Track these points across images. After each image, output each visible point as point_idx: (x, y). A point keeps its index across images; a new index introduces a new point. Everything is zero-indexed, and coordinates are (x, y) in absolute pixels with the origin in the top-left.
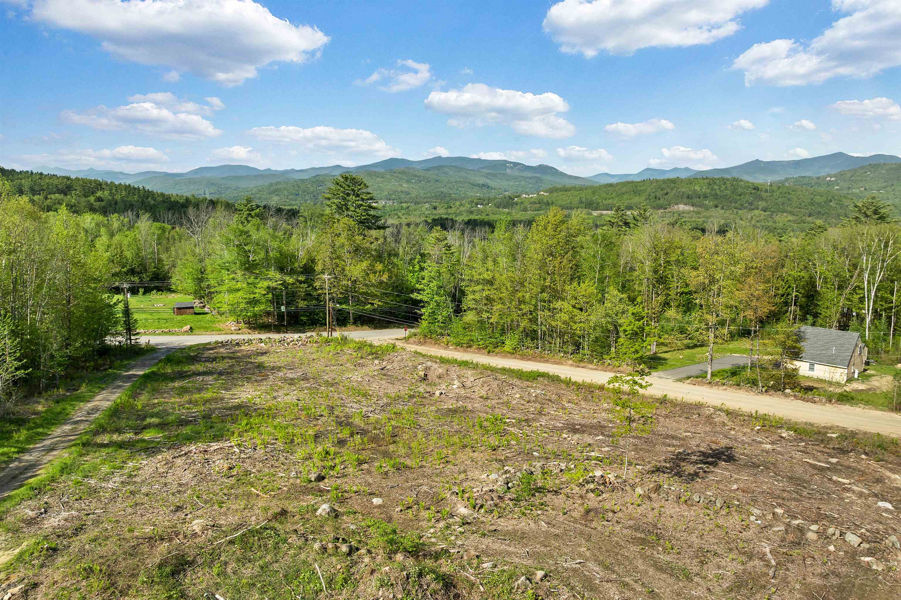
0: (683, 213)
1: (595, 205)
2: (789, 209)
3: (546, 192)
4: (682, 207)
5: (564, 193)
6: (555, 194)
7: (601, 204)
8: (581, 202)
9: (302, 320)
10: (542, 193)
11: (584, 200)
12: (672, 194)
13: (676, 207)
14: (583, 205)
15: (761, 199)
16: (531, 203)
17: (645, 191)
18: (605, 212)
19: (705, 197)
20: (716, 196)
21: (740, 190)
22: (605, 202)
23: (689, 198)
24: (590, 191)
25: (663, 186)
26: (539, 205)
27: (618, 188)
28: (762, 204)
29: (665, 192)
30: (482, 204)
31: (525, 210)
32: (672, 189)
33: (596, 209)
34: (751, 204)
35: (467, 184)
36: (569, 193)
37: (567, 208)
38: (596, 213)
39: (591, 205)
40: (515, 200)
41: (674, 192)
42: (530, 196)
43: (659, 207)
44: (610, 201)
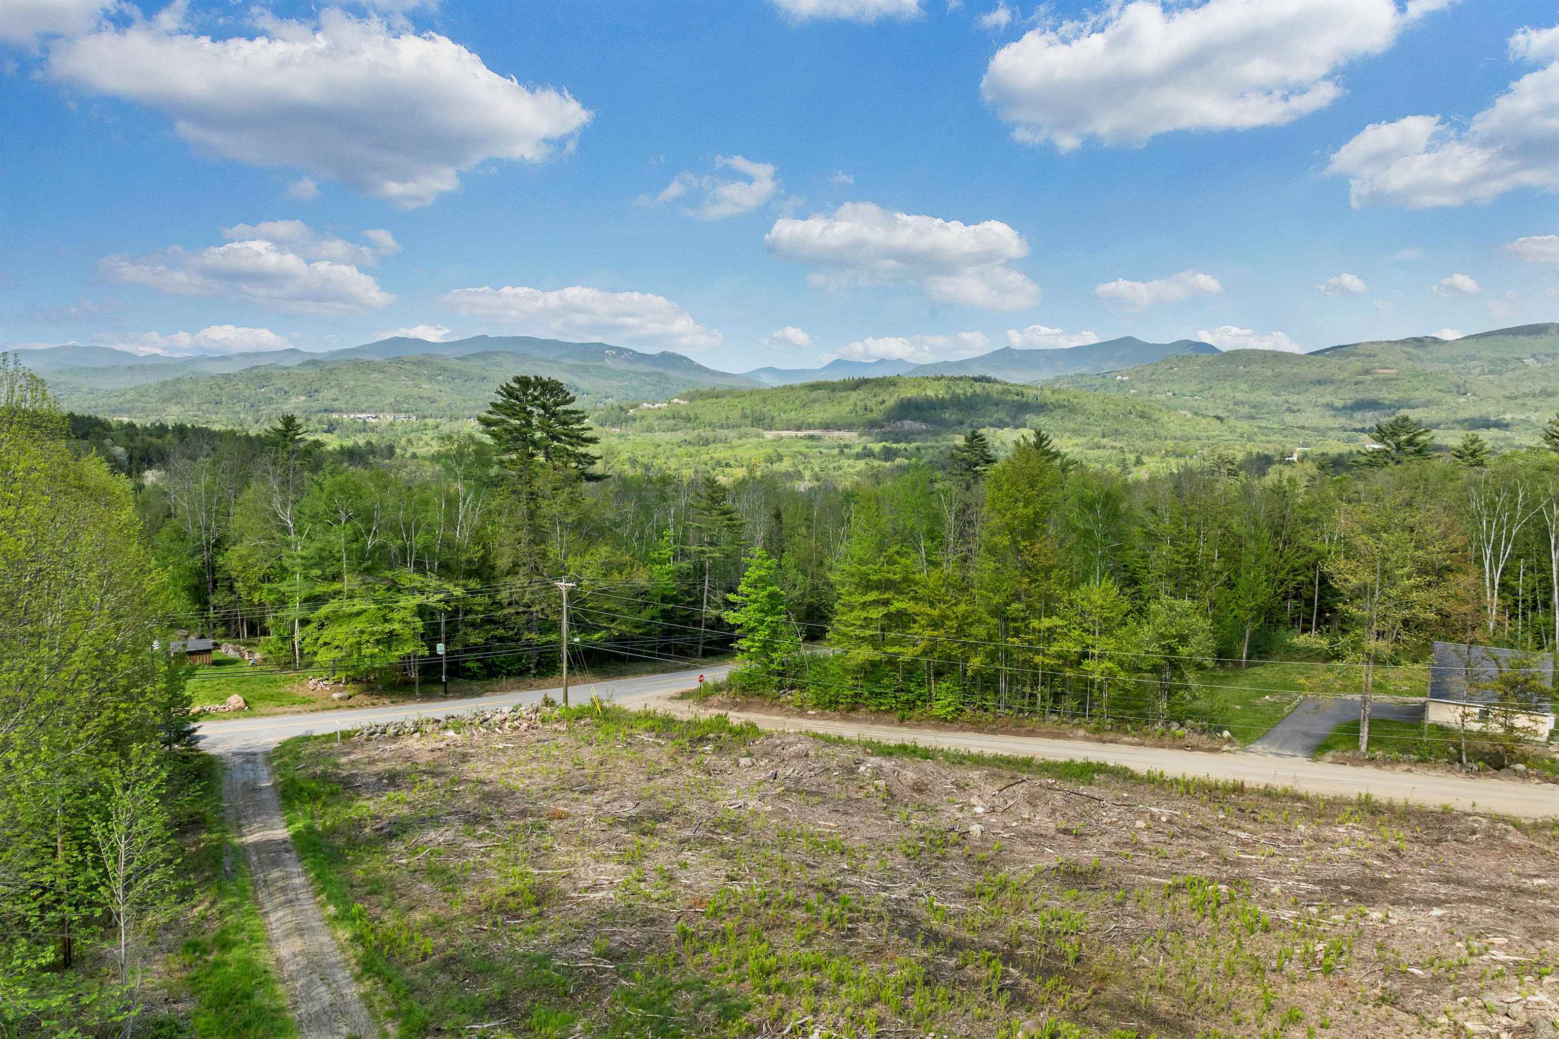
0: (912, 434)
1: (767, 421)
2: (1072, 425)
3: (684, 399)
4: (908, 425)
5: (714, 400)
6: (700, 403)
7: (777, 420)
8: (745, 416)
9: (469, 669)
10: (676, 400)
11: (748, 412)
12: (891, 403)
13: (899, 424)
14: (749, 421)
16: (660, 418)
17: (848, 397)
18: (784, 433)
19: (945, 407)
20: (960, 405)
21: (996, 397)
22: (784, 417)
23: (919, 409)
24: (757, 398)
25: (877, 389)
26: (673, 422)
27: (802, 392)
28: (1032, 417)
29: (880, 399)
31: (650, 429)
33: (770, 428)
34: (1015, 417)
36: (723, 401)
37: (722, 427)
38: (769, 435)
39: (760, 421)
40: (630, 413)
41: (894, 398)
42: (656, 406)
43: (872, 424)
44: (793, 416)
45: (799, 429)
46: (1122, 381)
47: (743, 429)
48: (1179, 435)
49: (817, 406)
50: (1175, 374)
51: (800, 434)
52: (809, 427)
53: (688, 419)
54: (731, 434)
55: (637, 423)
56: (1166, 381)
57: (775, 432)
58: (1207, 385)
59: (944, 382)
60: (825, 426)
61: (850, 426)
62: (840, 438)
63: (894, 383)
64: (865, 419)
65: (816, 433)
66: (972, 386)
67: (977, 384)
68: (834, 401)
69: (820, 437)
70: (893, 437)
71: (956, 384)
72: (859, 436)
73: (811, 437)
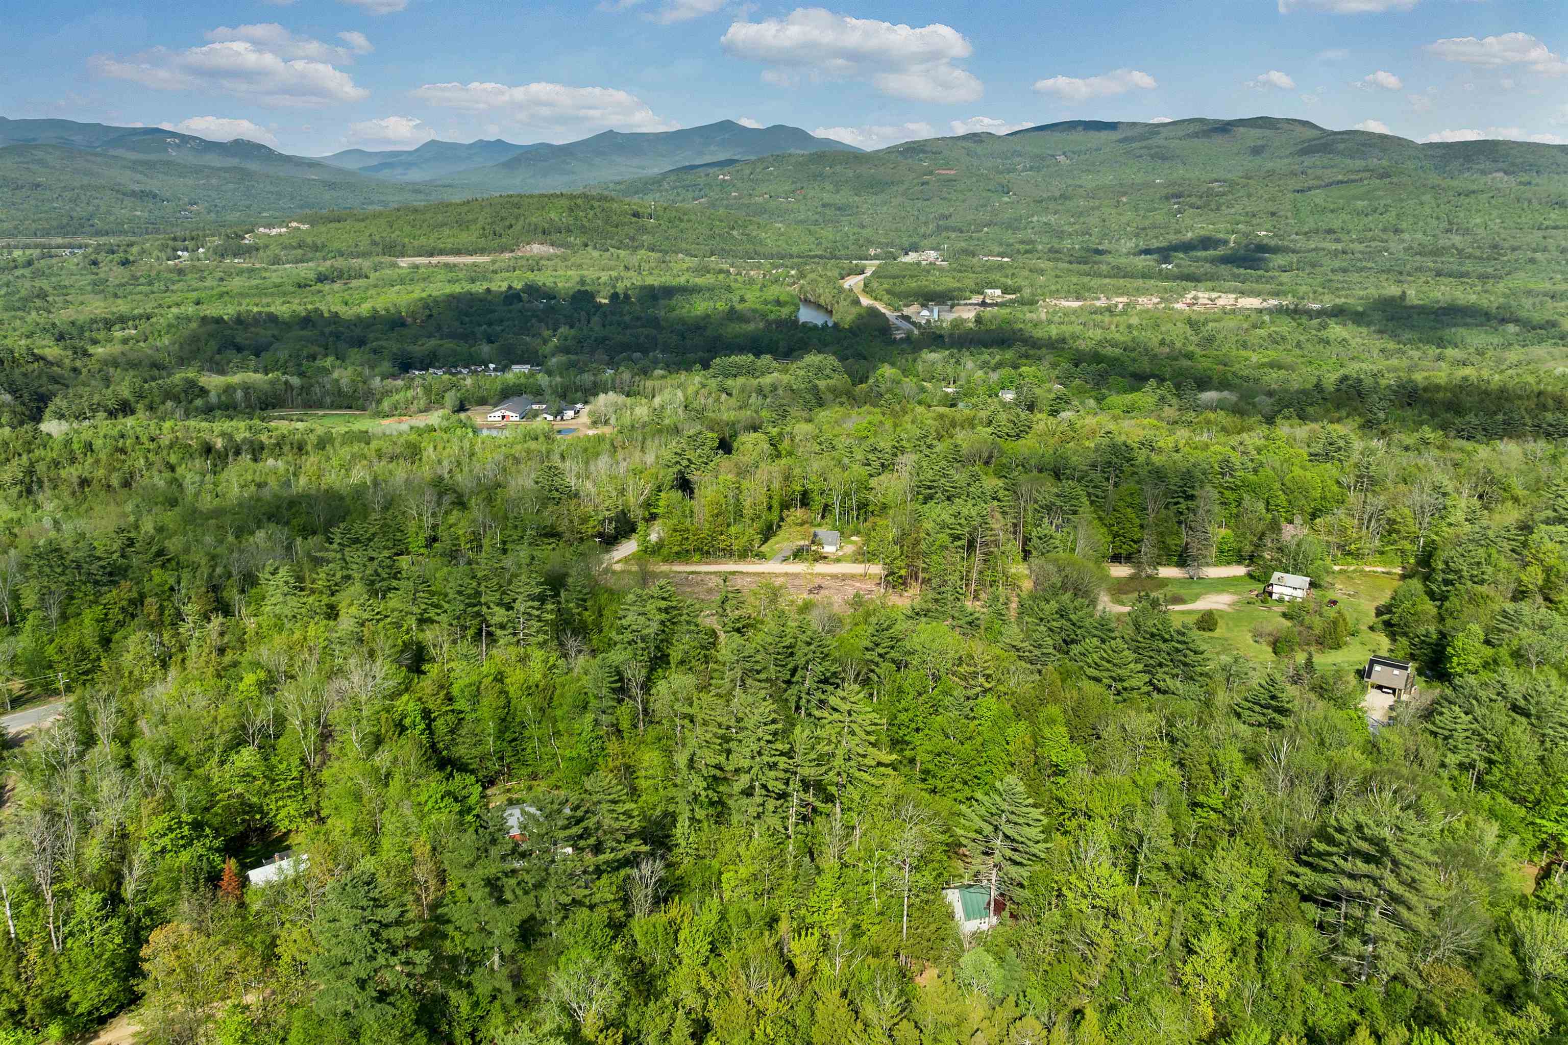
0: (541, 257)
1: (398, 247)
2: (684, 245)
3: (303, 223)
4: (536, 249)
5: (337, 225)
6: (321, 228)
7: (408, 245)
8: (374, 243)
10: (294, 224)
11: (377, 238)
12: (518, 227)
13: (528, 248)
14: (379, 249)
15: (644, 230)
16: (284, 247)
17: (475, 221)
18: (419, 260)
19: (569, 231)
20: (583, 230)
21: (615, 219)
22: (416, 243)
23: (545, 233)
25: (503, 213)
26: (300, 251)
27: (428, 216)
28: (648, 239)
29: (507, 223)
30: (186, 249)
31: (276, 261)
32: (517, 218)
33: (403, 255)
34: (633, 239)
35: (109, 192)
36: (347, 225)
37: (353, 255)
38: (404, 262)
39: (393, 249)
40: (248, 240)
41: (521, 223)
42: (274, 232)
43: (503, 249)
44: (423, 240)
45: (432, 255)
47: (377, 259)
48: (775, 250)
49: (446, 231)
50: (773, 173)
51: (434, 260)
52: (441, 252)
53: (316, 248)
54: (366, 264)
55: (261, 252)
57: (408, 259)
59: (564, 202)
60: (458, 252)
61: (482, 251)
62: (475, 265)
63: (518, 206)
64: (495, 243)
65: (451, 259)
66: (592, 208)
67: (596, 204)
68: (463, 224)
69: (455, 265)
70: (524, 263)
71: (577, 205)
72: (494, 262)
73: (446, 265)
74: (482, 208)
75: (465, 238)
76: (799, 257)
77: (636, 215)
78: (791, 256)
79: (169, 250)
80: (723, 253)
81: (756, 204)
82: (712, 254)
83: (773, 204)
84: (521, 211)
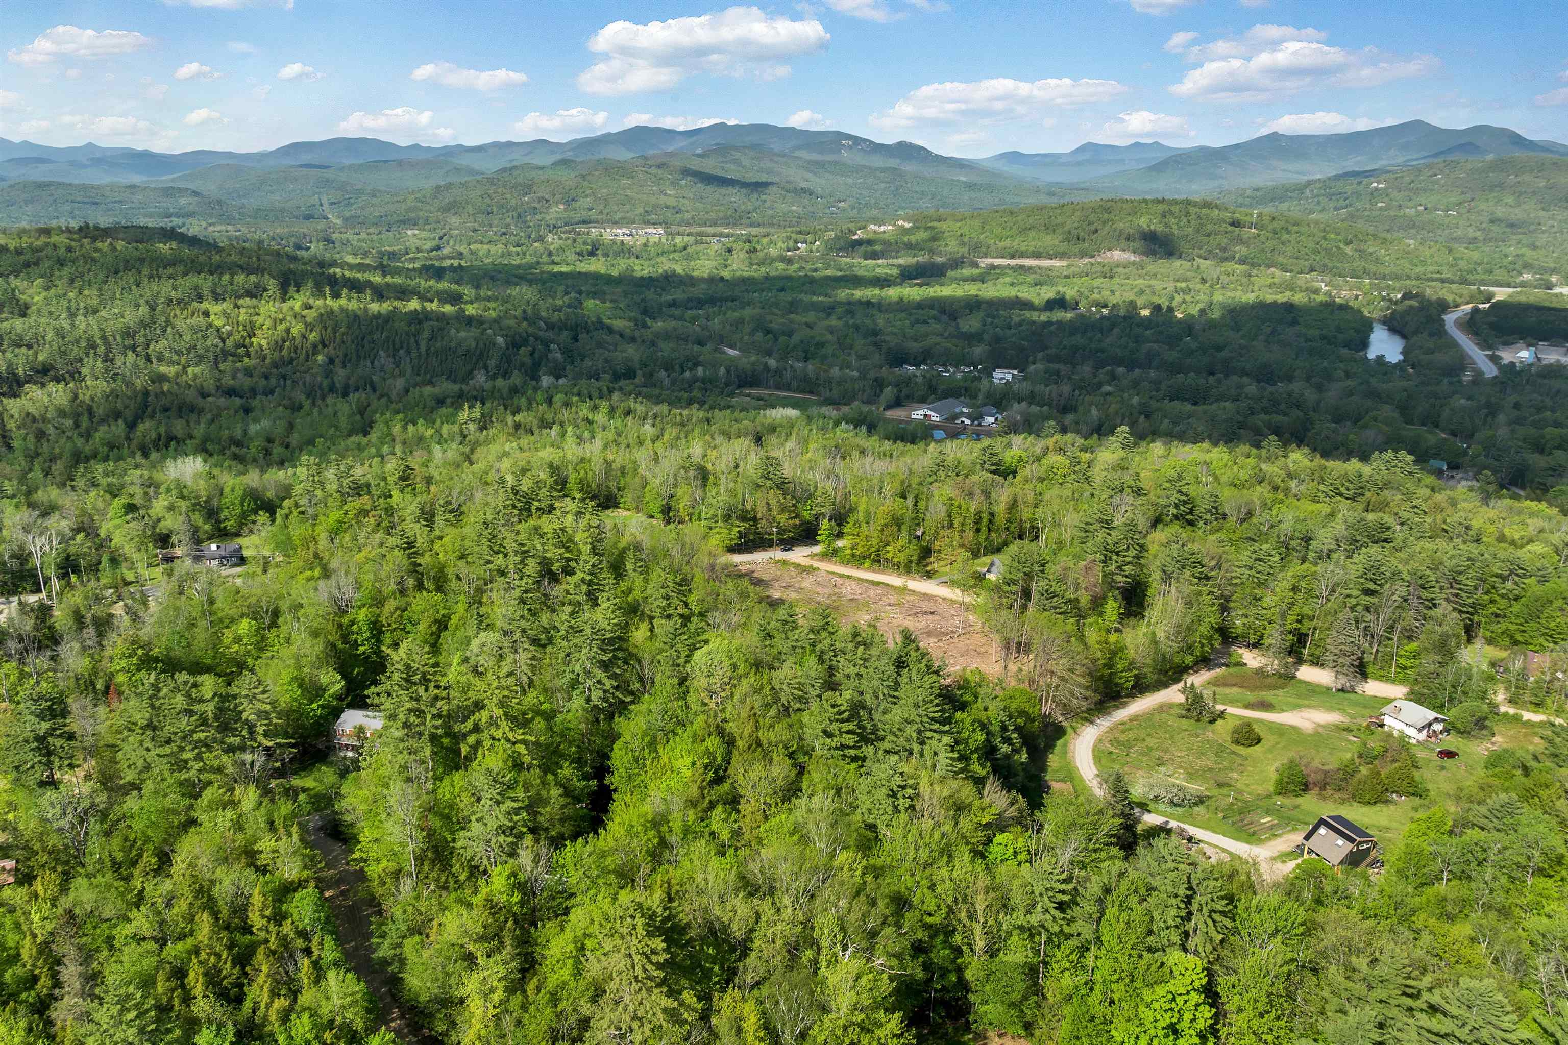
0: (1118, 266)
1: (984, 249)
2: (1281, 259)
3: (908, 221)
4: (1117, 255)
5: (936, 225)
7: (993, 248)
8: (962, 244)
10: (900, 223)
11: (966, 239)
12: (1103, 233)
13: (1108, 254)
14: (966, 249)
15: (1240, 240)
16: (884, 244)
17: (1062, 225)
18: (997, 262)
19: (1154, 238)
21: (1210, 227)
22: (1001, 244)
23: (1129, 240)
24: (977, 223)
25: (1092, 217)
26: (895, 248)
27: (1020, 218)
28: (1241, 250)
29: (1093, 228)
30: (805, 242)
31: (874, 256)
32: (1105, 223)
33: (985, 256)
34: (1224, 250)
36: (944, 225)
37: (940, 254)
38: (984, 263)
39: (977, 250)
40: (859, 235)
41: (1107, 228)
42: (882, 228)
43: (1083, 254)
44: (1007, 243)
45: (1013, 257)
46: (1376, 189)
49: (1032, 234)
50: (1437, 182)
51: (1013, 262)
52: (1022, 255)
53: (910, 245)
54: (948, 262)
55: (863, 248)
56: (1425, 191)
57: (989, 261)
58: (1468, 196)
59: (1161, 207)
60: (1037, 255)
61: (1061, 255)
62: (1049, 269)
63: (1108, 211)
64: (1076, 249)
65: (1028, 262)
66: (1188, 214)
67: (1193, 210)
68: (1050, 228)
69: (1030, 268)
70: (1099, 269)
71: (1171, 213)
72: (1068, 267)
73: (1022, 267)
74: (1074, 211)
75: (1050, 241)
76: (1418, 278)
77: (1235, 224)
78: (1408, 277)
79: (791, 244)
80: (1324, 270)
81: (1404, 216)
82: (1312, 270)
83: (1426, 217)
84: (1112, 216)
